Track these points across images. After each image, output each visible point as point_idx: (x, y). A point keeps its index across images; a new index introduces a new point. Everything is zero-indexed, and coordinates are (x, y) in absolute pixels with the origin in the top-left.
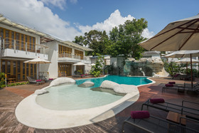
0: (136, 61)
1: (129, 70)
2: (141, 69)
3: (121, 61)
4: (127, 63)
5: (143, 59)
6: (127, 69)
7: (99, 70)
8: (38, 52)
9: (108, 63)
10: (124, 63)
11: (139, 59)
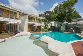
0: (69, 24)
1: (64, 29)
2: (72, 28)
3: (59, 24)
4: (63, 25)
5: (73, 23)
6: (63, 28)
7: (46, 28)
8: (18, 19)
9: (53, 25)
10: (61, 25)
11: (70, 22)
